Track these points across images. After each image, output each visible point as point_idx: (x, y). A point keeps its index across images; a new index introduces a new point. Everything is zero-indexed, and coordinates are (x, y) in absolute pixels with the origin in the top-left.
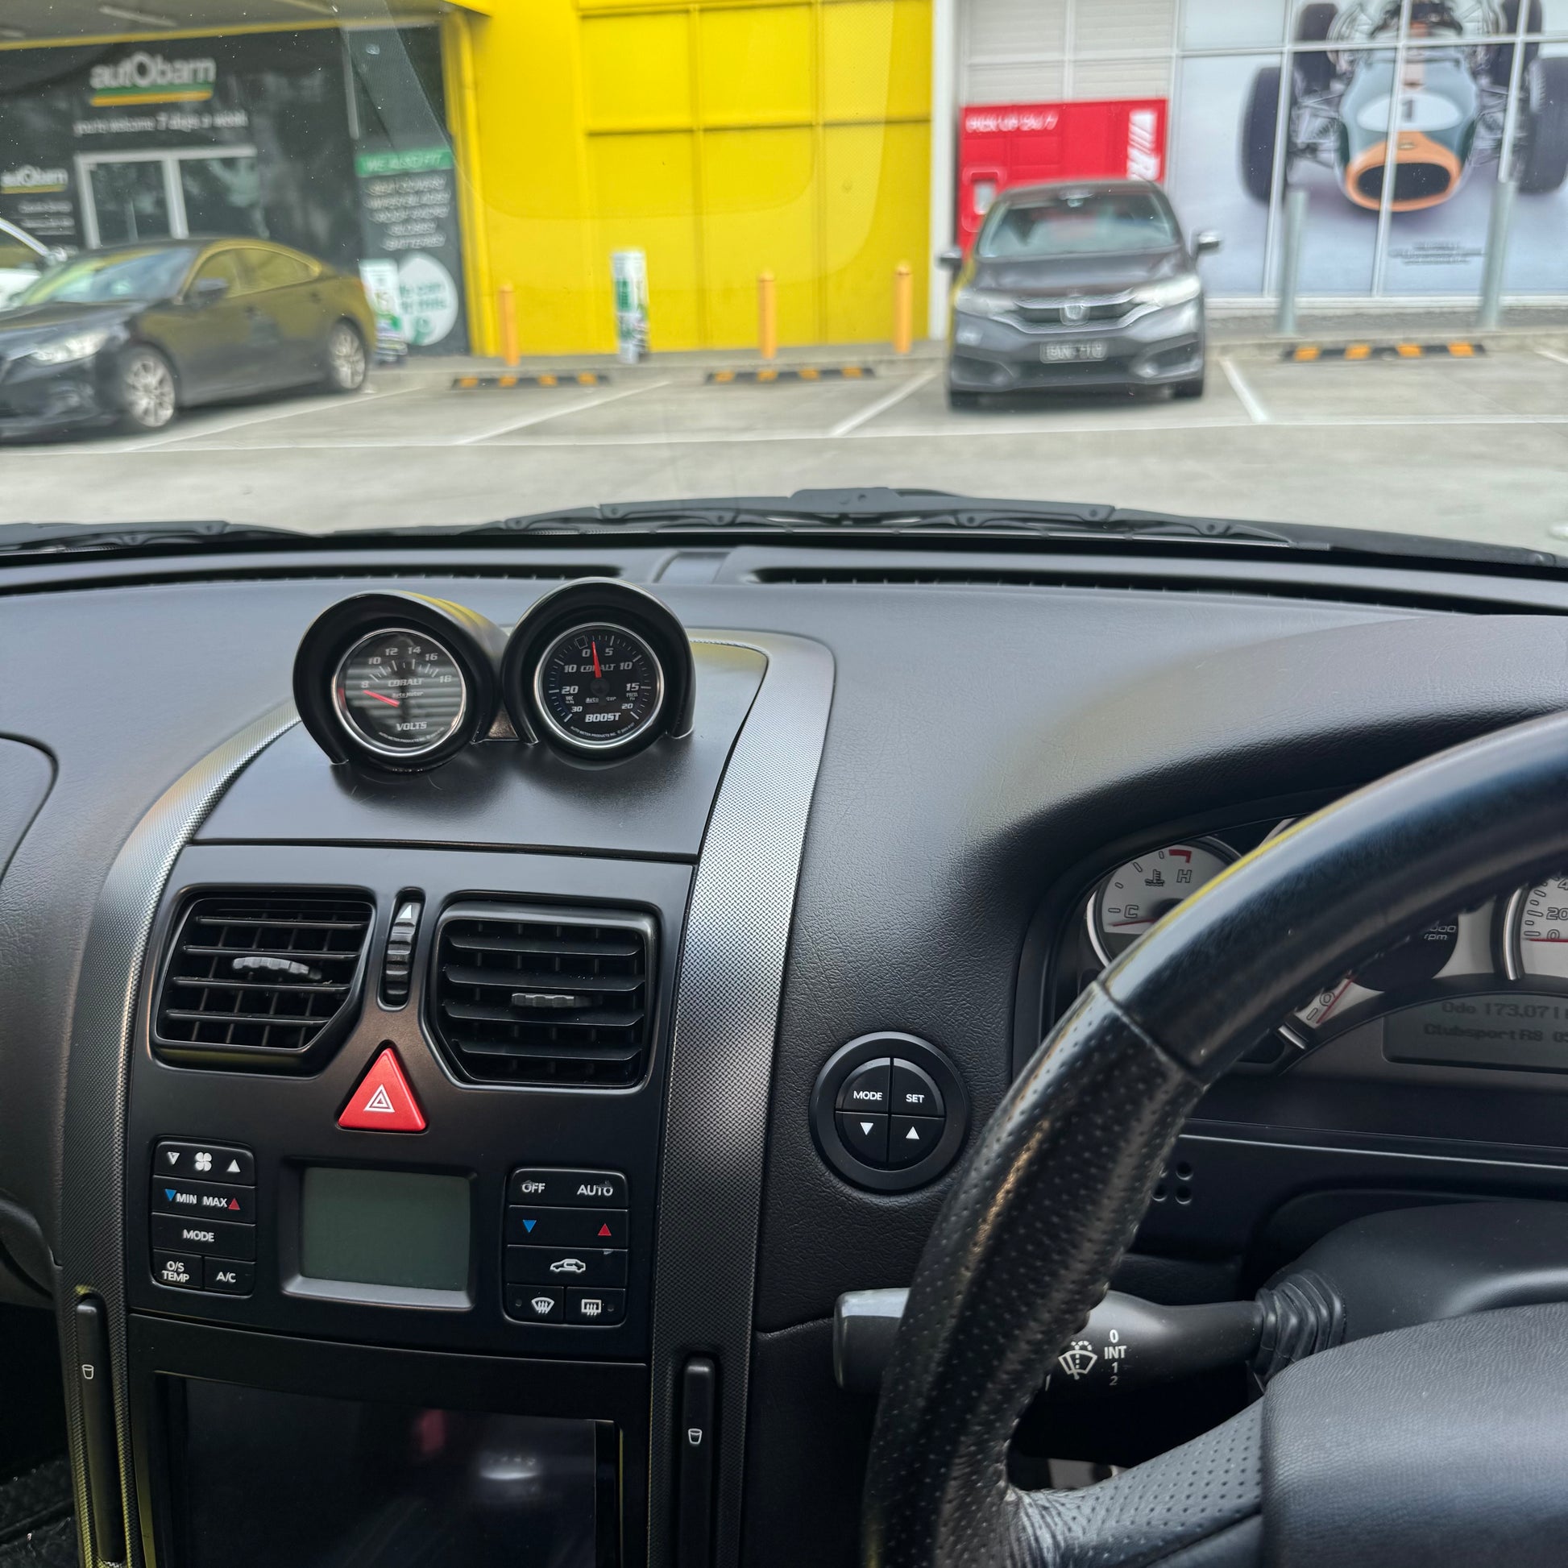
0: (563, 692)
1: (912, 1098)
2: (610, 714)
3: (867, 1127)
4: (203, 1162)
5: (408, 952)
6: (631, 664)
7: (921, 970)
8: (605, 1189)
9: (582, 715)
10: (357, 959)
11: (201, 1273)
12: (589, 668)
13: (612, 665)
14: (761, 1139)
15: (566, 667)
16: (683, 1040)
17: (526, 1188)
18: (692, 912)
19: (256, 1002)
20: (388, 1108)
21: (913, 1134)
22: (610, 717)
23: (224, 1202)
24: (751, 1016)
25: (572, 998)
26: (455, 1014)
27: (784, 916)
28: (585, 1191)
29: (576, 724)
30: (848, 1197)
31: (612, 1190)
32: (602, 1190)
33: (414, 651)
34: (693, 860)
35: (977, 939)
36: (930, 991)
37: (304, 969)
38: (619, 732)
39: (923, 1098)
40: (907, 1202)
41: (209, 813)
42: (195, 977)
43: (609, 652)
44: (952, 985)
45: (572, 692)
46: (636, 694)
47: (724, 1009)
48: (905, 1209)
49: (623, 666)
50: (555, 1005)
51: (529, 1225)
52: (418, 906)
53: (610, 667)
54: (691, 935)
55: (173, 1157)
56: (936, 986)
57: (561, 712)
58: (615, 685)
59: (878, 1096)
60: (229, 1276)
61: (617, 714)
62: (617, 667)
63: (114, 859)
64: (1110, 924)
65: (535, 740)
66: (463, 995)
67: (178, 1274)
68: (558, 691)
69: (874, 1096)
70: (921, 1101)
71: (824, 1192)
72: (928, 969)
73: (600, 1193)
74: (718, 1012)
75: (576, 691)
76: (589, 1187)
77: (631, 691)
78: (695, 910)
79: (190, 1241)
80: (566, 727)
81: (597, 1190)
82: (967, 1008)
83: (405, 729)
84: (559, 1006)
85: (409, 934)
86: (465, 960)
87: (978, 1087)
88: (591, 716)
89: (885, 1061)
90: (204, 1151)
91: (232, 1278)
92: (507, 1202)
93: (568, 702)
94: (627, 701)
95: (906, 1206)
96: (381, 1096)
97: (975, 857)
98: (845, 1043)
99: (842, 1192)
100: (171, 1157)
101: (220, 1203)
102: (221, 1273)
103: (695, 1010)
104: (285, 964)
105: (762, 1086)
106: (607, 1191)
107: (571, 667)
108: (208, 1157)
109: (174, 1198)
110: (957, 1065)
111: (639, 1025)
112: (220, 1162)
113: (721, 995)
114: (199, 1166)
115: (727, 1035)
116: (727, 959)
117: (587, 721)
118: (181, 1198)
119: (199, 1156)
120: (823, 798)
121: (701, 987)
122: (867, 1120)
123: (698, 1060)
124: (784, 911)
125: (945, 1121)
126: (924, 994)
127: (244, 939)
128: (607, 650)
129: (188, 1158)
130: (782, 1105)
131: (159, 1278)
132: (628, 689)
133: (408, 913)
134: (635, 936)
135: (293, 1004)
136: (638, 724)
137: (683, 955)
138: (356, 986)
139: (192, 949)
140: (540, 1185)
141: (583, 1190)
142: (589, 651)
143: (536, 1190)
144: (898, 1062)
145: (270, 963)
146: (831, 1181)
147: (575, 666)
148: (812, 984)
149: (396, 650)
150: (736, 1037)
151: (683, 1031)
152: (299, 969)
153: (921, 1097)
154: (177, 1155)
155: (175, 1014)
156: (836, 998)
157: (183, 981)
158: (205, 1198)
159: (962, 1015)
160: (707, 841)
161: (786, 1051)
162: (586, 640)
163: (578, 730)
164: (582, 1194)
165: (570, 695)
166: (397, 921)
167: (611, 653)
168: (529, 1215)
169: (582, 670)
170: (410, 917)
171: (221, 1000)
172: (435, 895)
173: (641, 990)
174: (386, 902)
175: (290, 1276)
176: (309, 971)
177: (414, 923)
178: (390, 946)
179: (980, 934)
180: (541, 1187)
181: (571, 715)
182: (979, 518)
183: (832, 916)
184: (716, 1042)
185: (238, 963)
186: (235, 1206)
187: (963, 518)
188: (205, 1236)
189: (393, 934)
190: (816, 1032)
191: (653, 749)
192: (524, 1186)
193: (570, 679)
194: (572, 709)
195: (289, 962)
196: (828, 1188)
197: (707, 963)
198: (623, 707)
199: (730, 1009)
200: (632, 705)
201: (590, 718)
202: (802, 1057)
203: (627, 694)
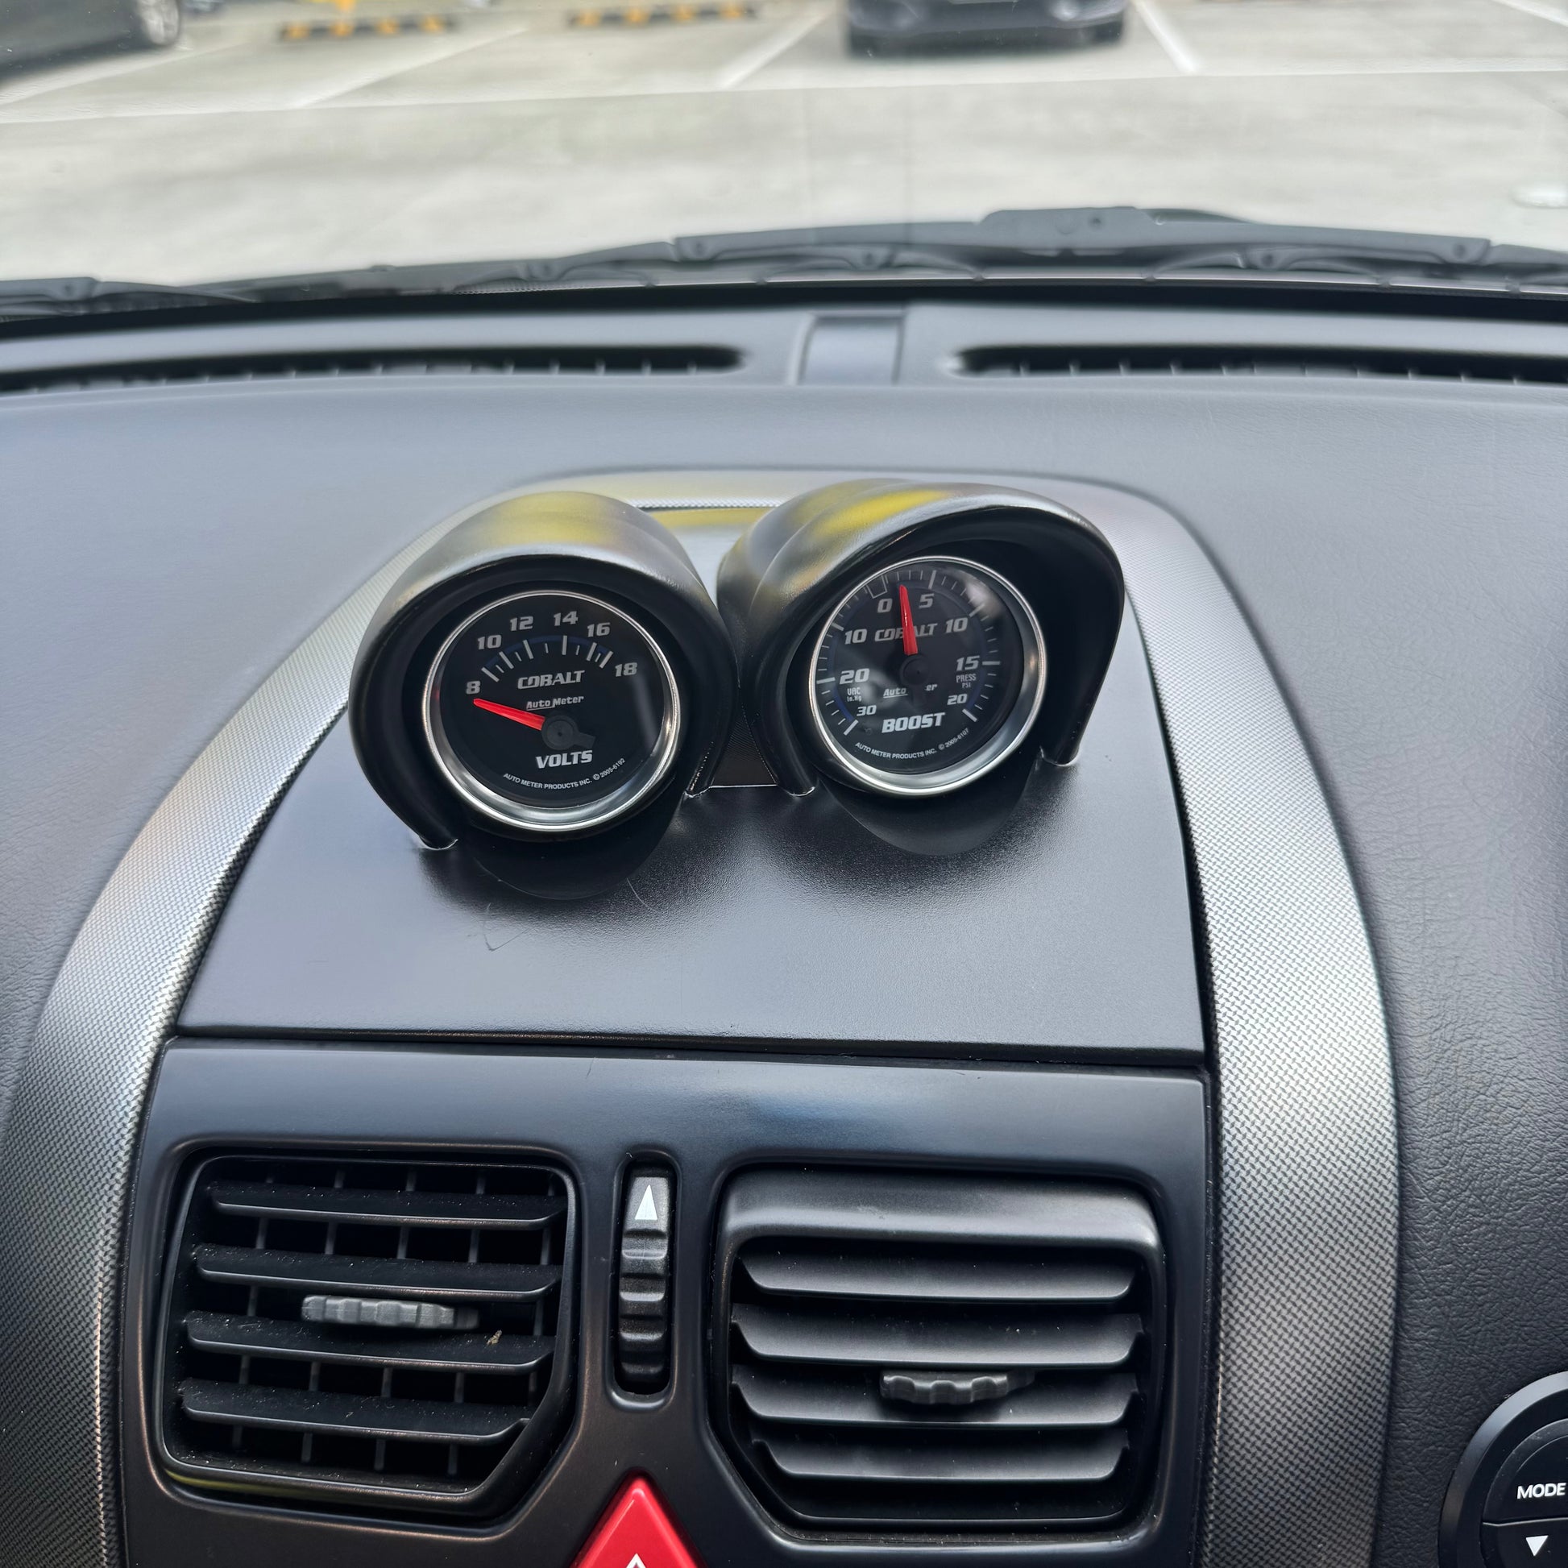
0: (843, 681)
2: (926, 716)
3: (1536, 1543)
5: (660, 1296)
6: (965, 620)
9: (875, 722)
12: (892, 636)
13: (932, 626)
15: (848, 634)
16: (1232, 1442)
18: (1222, 1186)
22: (926, 721)
26: (767, 1410)
29: (867, 740)
33: (565, 620)
34: (1204, 1065)
37: (446, 1316)
43: (927, 601)
45: (858, 680)
46: (973, 677)
49: (954, 626)
52: (664, 1185)
53: (927, 630)
57: (839, 716)
59: (1559, 1489)
61: (939, 716)
62: (940, 629)
65: (808, 788)
68: (833, 679)
69: (1551, 1490)
75: (867, 678)
77: (964, 672)
78: (1227, 1181)
80: (850, 745)
83: (551, 764)
85: (657, 1254)
88: (893, 721)
93: (851, 699)
94: (958, 689)
104: (408, 1312)
107: (857, 632)
117: (885, 730)
122: (1536, 1531)
128: (923, 598)
132: (960, 668)
133: (648, 1204)
142: (890, 601)
145: (384, 1312)
147: (865, 632)
149: (530, 620)
161: (1406, 1438)
163: (870, 752)
165: (855, 685)
166: (628, 1224)
167: (930, 602)
169: (877, 639)
170: (652, 1215)
176: (455, 1317)
177: (663, 1226)
178: (623, 1282)
181: (856, 722)
182: (1282, 255)
185: (313, 1307)
187: (1257, 255)
189: (624, 1253)
190: (1456, 1394)
193: (856, 658)
194: (858, 711)
195: (415, 1306)
198: (950, 702)
200: (965, 696)
201: (890, 726)
202: (1434, 1443)
203: (958, 677)
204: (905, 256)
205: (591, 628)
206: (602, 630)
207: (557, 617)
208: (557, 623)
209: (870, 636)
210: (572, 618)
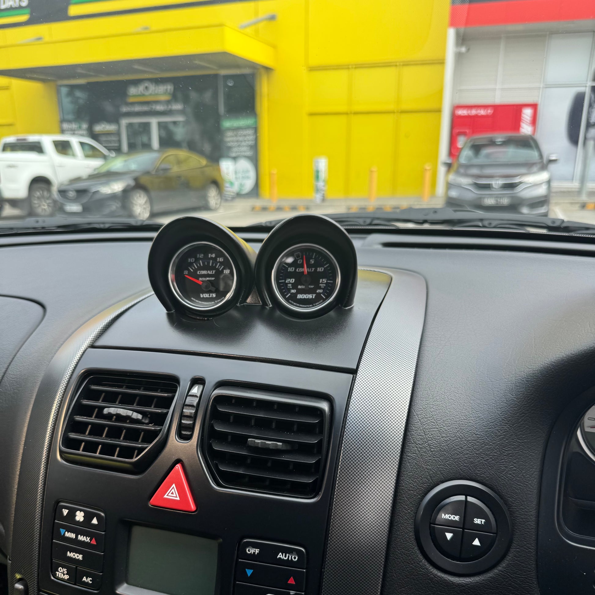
0: (287, 282)
1: (478, 521)
2: (310, 295)
4: (80, 516)
5: (194, 411)
6: (323, 268)
7: (486, 445)
8: (293, 557)
9: (295, 295)
10: (167, 413)
11: (75, 576)
12: (301, 270)
13: (313, 269)
14: (386, 537)
15: (289, 268)
16: (343, 474)
17: (249, 551)
18: (352, 401)
19: (115, 432)
20: (176, 497)
21: (476, 542)
22: (310, 296)
23: (88, 539)
24: (383, 463)
25: (281, 444)
26: (217, 448)
27: (405, 407)
28: (281, 557)
29: (293, 299)
30: (435, 576)
31: (297, 558)
32: (291, 557)
33: (212, 256)
34: (354, 372)
35: (522, 430)
36: (491, 458)
37: (140, 417)
38: (314, 305)
39: (484, 522)
40: (470, 581)
41: (103, 333)
42: (85, 416)
43: (312, 262)
44: (505, 455)
45: (291, 282)
46: (324, 285)
47: (368, 458)
48: (469, 586)
49: (320, 269)
50: (271, 447)
51: (249, 572)
52: (201, 387)
54: (350, 413)
55: (65, 512)
56: (495, 456)
57: (285, 292)
58: (314, 278)
59: (457, 518)
60: (89, 579)
61: (314, 295)
62: (316, 270)
63: (55, 354)
64: (589, 427)
65: (270, 305)
66: (222, 437)
67: (64, 575)
68: (284, 281)
69: (454, 518)
70: (483, 523)
71: (421, 571)
72: (491, 445)
73: (290, 559)
74: (364, 460)
75: (293, 282)
76: (284, 554)
77: (322, 283)
78: (354, 399)
79: (70, 558)
80: (287, 300)
81: (289, 557)
82: (514, 470)
83: (204, 297)
84: (273, 448)
85: (195, 401)
86: (224, 418)
87: (519, 518)
88: (300, 295)
89: (462, 498)
90: (81, 510)
91: (90, 581)
92: (238, 557)
93: (288, 287)
94: (320, 288)
95: (469, 584)
96: (173, 490)
97: (523, 381)
98: (438, 484)
99: (431, 572)
100: (64, 512)
101: (87, 540)
102: (85, 577)
103: (351, 457)
104: (130, 413)
105: (388, 506)
106: (295, 558)
107: (291, 268)
108: (82, 514)
109: (64, 534)
110: (506, 502)
111: (318, 462)
112: (88, 517)
113: (367, 450)
114: (77, 518)
115: (369, 473)
116: (371, 429)
117: (298, 298)
118: (68, 534)
119: (78, 513)
120: (426, 343)
121: (355, 444)
122: (449, 531)
123: (351, 487)
124: (405, 404)
125: (496, 536)
126: (488, 460)
127: (111, 398)
128: (311, 261)
129: (72, 513)
130: (399, 518)
131: (54, 576)
132: (321, 282)
133: (196, 390)
134: (318, 412)
135: (133, 435)
136: (324, 300)
137: (345, 425)
138: (165, 427)
139: (85, 402)
140: (257, 550)
141: (280, 556)
142: (301, 260)
143: (254, 553)
144: (470, 499)
145: (123, 412)
146: (426, 565)
148: (420, 447)
149: (202, 255)
150: (374, 475)
151: (343, 469)
152: (137, 416)
153: (483, 521)
154: (67, 511)
155: (72, 435)
156: (434, 458)
157: (78, 418)
158: (79, 536)
159: (510, 474)
160: (361, 361)
161: (403, 486)
162: (300, 254)
163: (292, 302)
164: (280, 558)
165: (290, 283)
166: (190, 394)
167: (313, 262)
168: (250, 567)
169: (297, 271)
170: (196, 392)
171: (97, 430)
172: (211, 381)
173: (320, 443)
174: (185, 383)
175: (120, 583)
176: (143, 418)
177: (199, 395)
178: (185, 407)
179: (525, 427)
180: (257, 551)
181: (290, 294)
182: (494, 223)
183: (433, 410)
184: (362, 477)
185: (106, 411)
186: (94, 542)
187: (486, 223)
188: (78, 557)
189: (187, 401)
190: (421, 477)
191: (332, 313)
192: (247, 550)
193: (290, 275)
194: (290, 291)
195: (132, 412)
196: (423, 569)
197: (359, 430)
198: (317, 292)
199: (371, 458)
200: (322, 290)
201: (300, 296)
202: (412, 491)
203: (320, 285)
204: (376, 222)
205: (218, 259)
206: (221, 260)
207: (210, 255)
208: (210, 257)
209: (295, 270)
210: (214, 256)
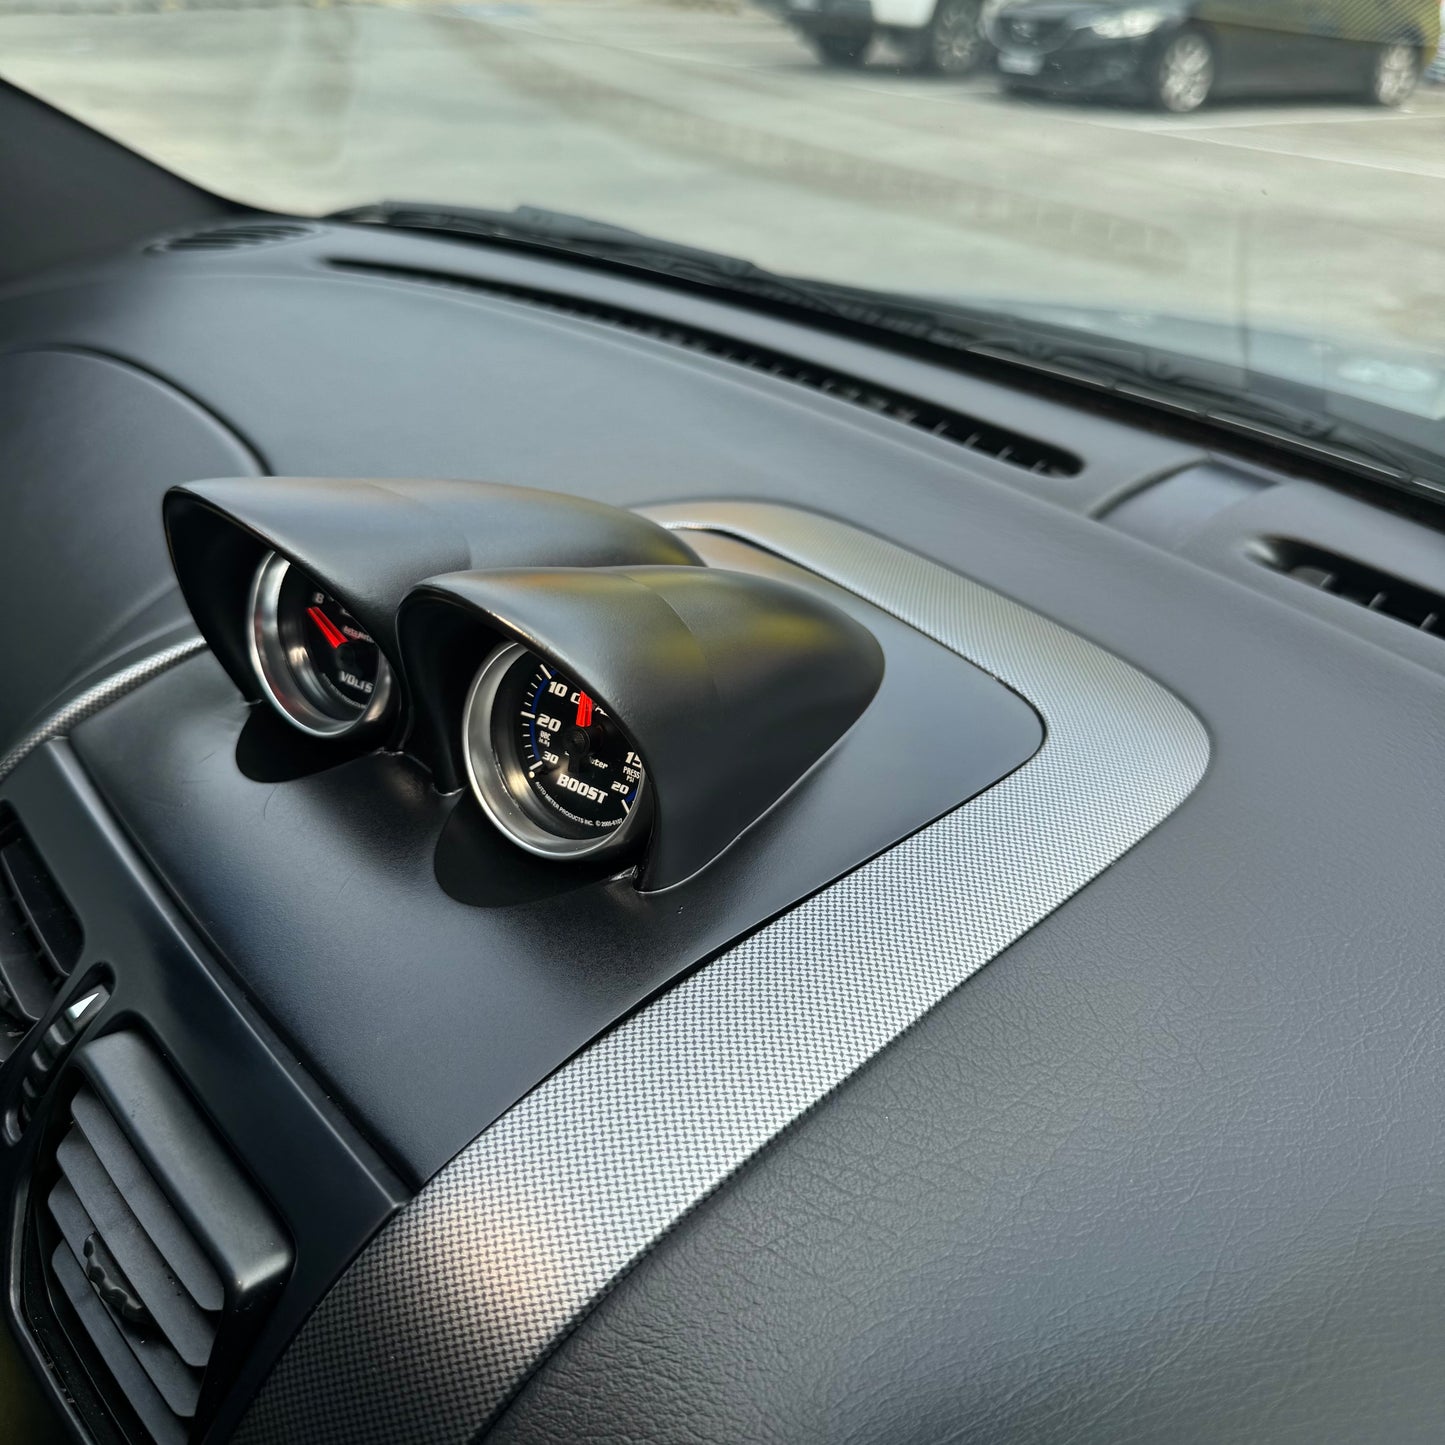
0: (540, 722)
2: (592, 788)
9: (554, 771)
15: (553, 684)
22: (592, 793)
29: (543, 781)
45: (550, 727)
46: (636, 775)
57: (529, 751)
61: (603, 794)
65: (454, 788)
68: (533, 716)
75: (556, 729)
77: (630, 766)
88: (567, 778)
93: (541, 741)
94: (623, 780)
107: (560, 686)
117: (559, 783)
132: (628, 761)
147: (566, 689)
163: (542, 792)
165: (546, 730)
169: (573, 700)
181: (540, 763)
193: (551, 707)
194: (543, 755)
198: (614, 787)
200: (627, 788)
201: (564, 781)
203: (625, 768)
209: (569, 694)
